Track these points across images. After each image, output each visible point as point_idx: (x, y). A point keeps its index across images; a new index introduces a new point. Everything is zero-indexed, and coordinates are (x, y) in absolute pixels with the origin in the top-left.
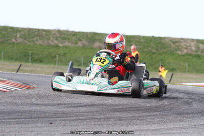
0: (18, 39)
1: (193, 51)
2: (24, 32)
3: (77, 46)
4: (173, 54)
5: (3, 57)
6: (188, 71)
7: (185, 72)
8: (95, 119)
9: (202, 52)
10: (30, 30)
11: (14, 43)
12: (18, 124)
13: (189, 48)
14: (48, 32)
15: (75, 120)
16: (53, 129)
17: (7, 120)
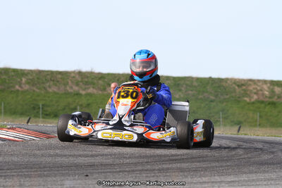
0: (23, 86)
1: (266, 97)
2: (31, 75)
3: (105, 93)
4: (239, 102)
5: (3, 111)
6: (259, 125)
7: (255, 126)
8: (146, 170)
9: (279, 97)
10: (40, 72)
11: (18, 90)
12: (41, 177)
13: (260, 92)
14: (64, 75)
15: (120, 172)
16: (90, 182)
17: (26, 173)
